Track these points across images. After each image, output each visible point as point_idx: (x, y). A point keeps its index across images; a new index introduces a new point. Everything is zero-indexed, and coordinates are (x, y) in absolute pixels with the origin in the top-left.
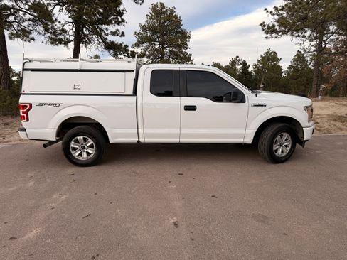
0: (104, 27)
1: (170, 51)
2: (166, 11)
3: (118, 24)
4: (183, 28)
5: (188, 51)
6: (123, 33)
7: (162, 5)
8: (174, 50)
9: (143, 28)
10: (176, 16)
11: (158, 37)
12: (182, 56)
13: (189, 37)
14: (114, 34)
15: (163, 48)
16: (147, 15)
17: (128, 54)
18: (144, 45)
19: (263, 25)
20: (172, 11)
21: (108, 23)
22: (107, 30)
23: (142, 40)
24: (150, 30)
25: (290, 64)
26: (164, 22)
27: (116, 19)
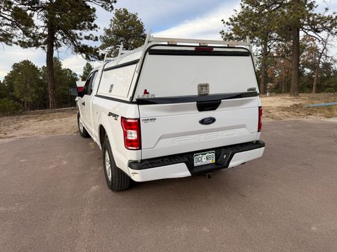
0: (78, 32)
2: (129, 17)
3: (91, 29)
6: (97, 37)
7: (126, 11)
9: (108, 32)
10: (139, 22)
11: (122, 41)
14: (87, 38)
16: (111, 20)
17: (98, 56)
18: (110, 48)
19: (222, 32)
20: (134, 16)
21: (82, 28)
22: (81, 34)
23: (107, 43)
24: (115, 34)
26: (128, 27)
27: (89, 24)
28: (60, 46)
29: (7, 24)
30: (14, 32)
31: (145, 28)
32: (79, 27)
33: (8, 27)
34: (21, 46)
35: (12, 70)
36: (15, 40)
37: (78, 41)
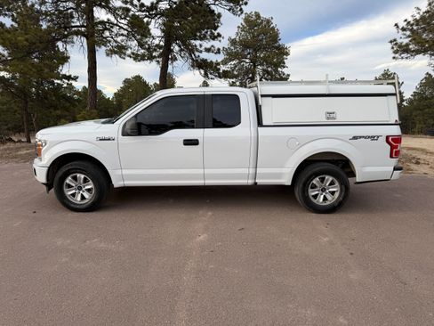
0: (197, 43)
1: (264, 70)
2: (262, 23)
3: (213, 39)
4: (281, 42)
5: (286, 71)
6: (219, 49)
7: (258, 15)
8: (269, 69)
9: (233, 42)
10: (273, 28)
11: (249, 54)
12: (277, 76)
13: (287, 54)
14: (208, 50)
15: (255, 66)
16: (239, 27)
17: (219, 73)
18: (232, 63)
20: (268, 22)
21: (203, 38)
22: (201, 46)
23: (231, 56)
24: (241, 45)
25: (415, 90)
26: (258, 36)
27: (212, 33)
28: (176, 59)
29: (122, 35)
30: (129, 43)
31: (280, 36)
32: (200, 37)
33: (124, 38)
34: (135, 59)
35: (122, 86)
36: (129, 52)
37: (197, 54)
